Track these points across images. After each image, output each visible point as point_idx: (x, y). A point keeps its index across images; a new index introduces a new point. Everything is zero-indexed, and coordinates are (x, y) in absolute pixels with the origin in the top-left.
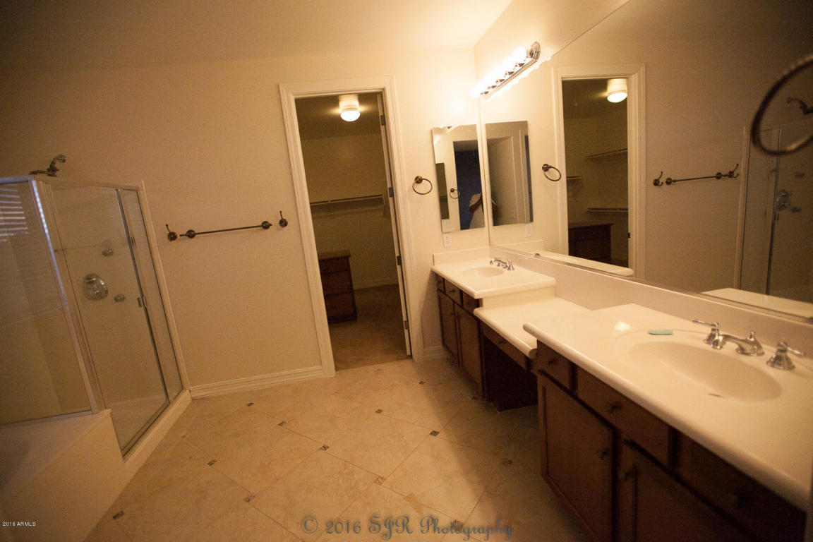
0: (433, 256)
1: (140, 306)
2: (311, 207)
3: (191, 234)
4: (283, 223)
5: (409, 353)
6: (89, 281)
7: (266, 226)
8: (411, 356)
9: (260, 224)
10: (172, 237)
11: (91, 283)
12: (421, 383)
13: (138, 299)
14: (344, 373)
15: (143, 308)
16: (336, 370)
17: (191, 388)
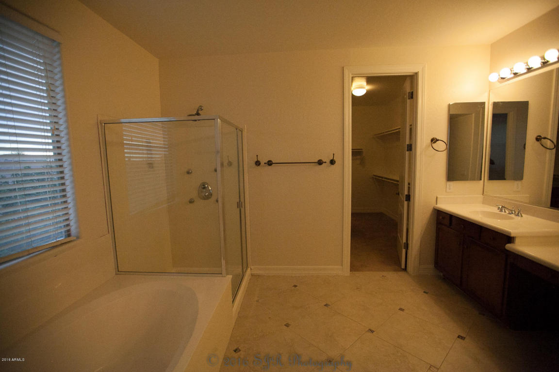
0: (437, 198)
1: (238, 207)
2: (352, 152)
3: (270, 163)
4: (332, 162)
5: (403, 266)
6: (203, 187)
7: (320, 163)
8: (405, 269)
9: (316, 161)
10: (258, 163)
11: (204, 188)
12: (424, 292)
13: (238, 202)
14: (357, 274)
15: (239, 209)
16: (351, 271)
17: (252, 267)
